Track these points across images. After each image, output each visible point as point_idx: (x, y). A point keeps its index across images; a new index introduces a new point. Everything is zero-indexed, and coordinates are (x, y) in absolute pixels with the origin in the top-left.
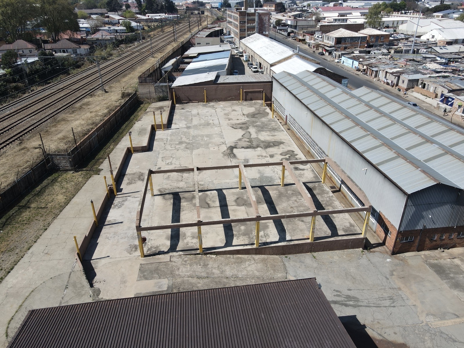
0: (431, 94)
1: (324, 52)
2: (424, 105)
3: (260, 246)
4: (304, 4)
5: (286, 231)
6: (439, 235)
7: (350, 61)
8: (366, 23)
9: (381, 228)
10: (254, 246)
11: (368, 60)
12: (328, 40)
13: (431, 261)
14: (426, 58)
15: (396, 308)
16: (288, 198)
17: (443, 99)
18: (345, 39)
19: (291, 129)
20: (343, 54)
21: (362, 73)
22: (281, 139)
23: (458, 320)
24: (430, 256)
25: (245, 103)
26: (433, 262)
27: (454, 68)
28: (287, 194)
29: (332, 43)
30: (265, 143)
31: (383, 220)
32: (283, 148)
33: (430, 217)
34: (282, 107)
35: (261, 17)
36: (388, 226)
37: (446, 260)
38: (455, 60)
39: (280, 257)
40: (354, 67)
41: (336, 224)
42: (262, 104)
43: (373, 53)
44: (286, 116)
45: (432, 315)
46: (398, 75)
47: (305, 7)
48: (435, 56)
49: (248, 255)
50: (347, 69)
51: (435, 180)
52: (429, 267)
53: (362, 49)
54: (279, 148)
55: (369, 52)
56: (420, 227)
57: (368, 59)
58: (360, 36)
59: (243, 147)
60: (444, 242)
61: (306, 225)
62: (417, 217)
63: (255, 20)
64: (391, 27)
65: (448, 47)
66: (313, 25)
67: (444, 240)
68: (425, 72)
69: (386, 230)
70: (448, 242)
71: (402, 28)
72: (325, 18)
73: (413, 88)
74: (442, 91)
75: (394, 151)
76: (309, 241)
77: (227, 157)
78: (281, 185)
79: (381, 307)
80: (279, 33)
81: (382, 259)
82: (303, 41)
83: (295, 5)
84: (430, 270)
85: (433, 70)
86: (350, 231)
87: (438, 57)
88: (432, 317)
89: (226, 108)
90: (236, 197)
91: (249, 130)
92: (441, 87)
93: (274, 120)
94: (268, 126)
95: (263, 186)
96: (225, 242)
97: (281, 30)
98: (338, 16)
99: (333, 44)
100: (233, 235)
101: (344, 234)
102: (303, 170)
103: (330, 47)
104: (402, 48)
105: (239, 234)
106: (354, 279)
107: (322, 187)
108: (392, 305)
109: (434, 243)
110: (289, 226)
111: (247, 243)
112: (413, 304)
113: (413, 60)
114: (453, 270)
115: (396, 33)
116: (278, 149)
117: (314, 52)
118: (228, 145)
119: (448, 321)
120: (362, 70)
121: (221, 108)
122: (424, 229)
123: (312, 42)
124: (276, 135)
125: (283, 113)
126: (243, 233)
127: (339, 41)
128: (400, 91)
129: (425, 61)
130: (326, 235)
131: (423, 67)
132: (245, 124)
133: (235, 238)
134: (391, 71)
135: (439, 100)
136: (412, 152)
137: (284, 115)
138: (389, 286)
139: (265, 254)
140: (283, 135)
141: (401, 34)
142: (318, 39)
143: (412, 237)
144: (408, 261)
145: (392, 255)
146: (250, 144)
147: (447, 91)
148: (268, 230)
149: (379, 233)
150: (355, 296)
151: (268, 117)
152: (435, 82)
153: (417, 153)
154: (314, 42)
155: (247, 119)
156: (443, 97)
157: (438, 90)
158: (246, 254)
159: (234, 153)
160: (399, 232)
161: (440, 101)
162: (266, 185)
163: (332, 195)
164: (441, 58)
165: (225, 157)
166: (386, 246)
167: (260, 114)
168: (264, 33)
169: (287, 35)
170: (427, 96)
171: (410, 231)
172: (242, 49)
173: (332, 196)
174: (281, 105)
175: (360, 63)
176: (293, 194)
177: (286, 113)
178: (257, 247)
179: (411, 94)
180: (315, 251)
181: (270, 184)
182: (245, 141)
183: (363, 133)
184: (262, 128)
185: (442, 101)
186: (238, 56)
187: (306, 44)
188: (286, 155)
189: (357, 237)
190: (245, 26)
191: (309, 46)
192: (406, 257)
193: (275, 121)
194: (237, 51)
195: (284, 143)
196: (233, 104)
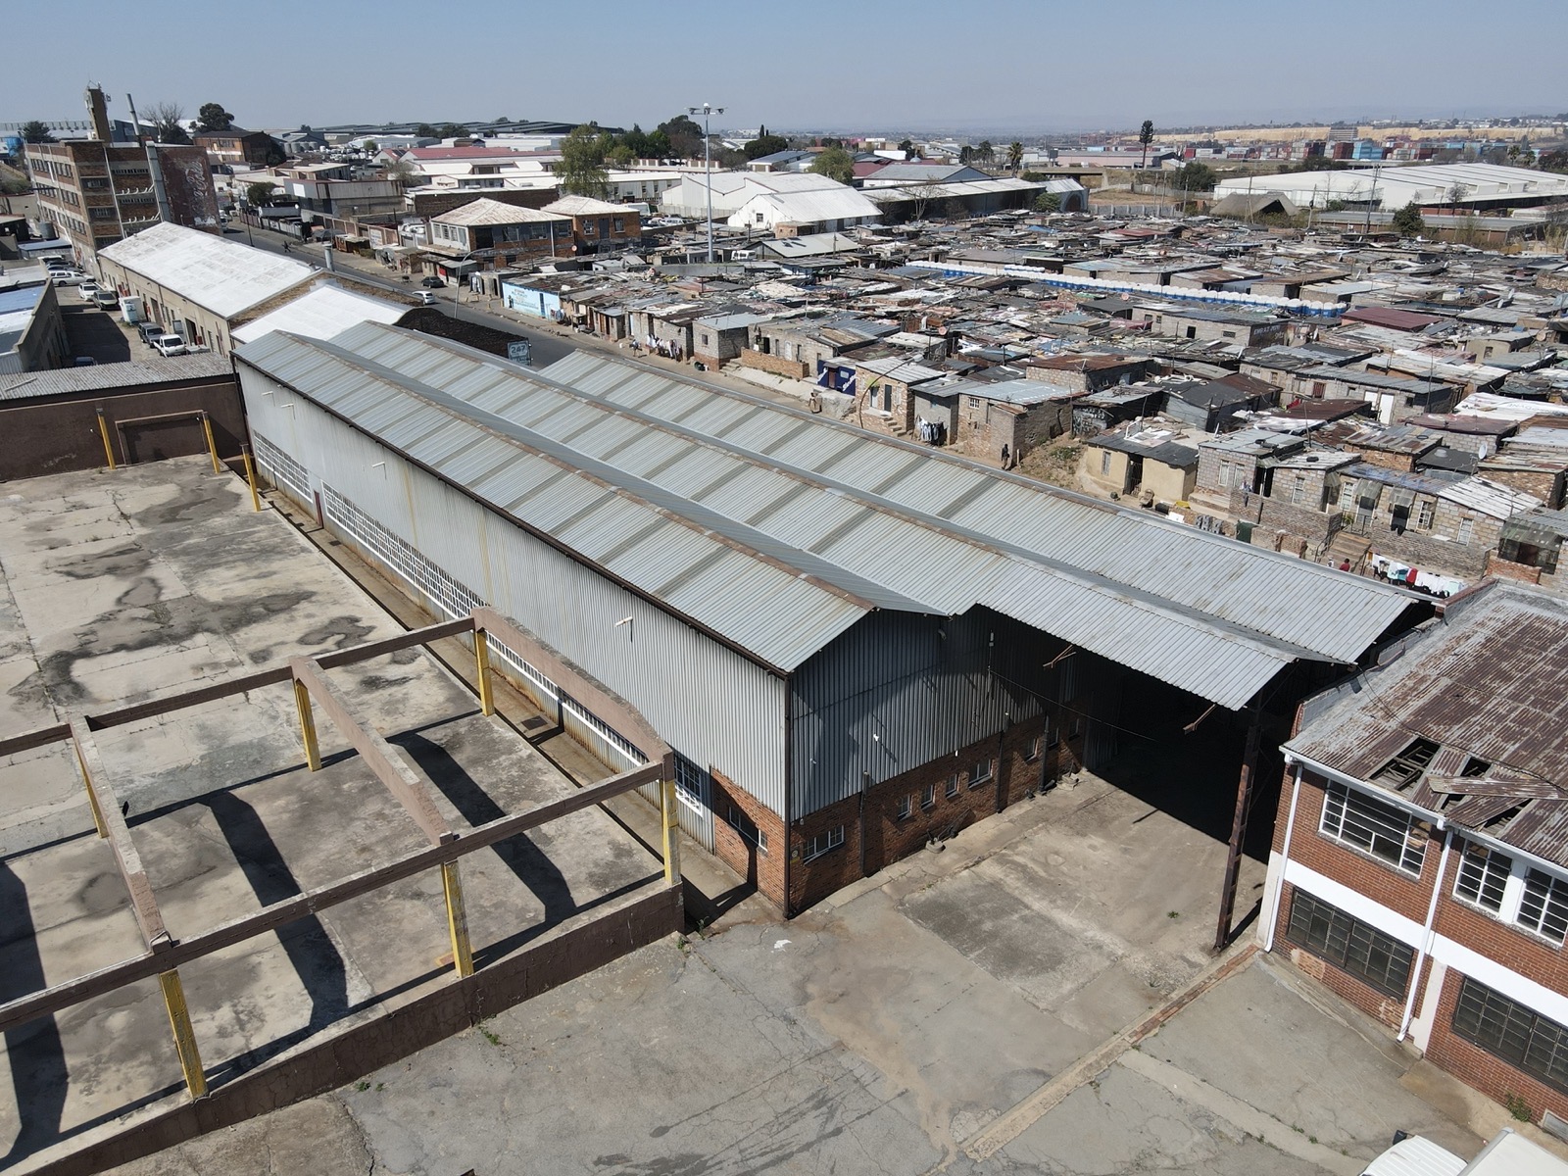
0: (791, 367)
1: (443, 278)
2: (778, 400)
3: (211, 1086)
4: (353, 142)
5: (347, 962)
6: (918, 795)
7: (533, 296)
8: (564, 187)
9: (728, 828)
10: (184, 1098)
11: (588, 288)
12: (447, 236)
13: (917, 895)
14: (753, 271)
15: (847, 1133)
16: (345, 811)
17: (827, 376)
18: (502, 229)
19: (344, 539)
20: (503, 278)
21: (576, 330)
22: (297, 584)
23: (1051, 1090)
24: (909, 878)
25: (131, 471)
26: (923, 898)
27: (834, 291)
28: (338, 799)
29: (461, 245)
30: (227, 613)
31: (729, 798)
32: (309, 616)
33: (877, 738)
34: (294, 463)
35: (173, 164)
36: (750, 814)
37: (958, 876)
38: (831, 272)
39: (332, 1100)
40: (548, 312)
41: (558, 866)
42: (210, 466)
43: (601, 269)
44: (317, 495)
45: (970, 1105)
46: (686, 322)
47: (357, 151)
48: (777, 266)
49: (159, 1155)
50: (528, 322)
51: (860, 602)
52: (916, 922)
53: (565, 260)
54: (292, 619)
55: (588, 266)
56: (852, 787)
57: (587, 285)
58: (549, 219)
59: (120, 647)
60: (936, 816)
61: (434, 907)
62: (835, 751)
63: (148, 176)
64: (639, 200)
65: (805, 239)
66: (387, 197)
67: (935, 807)
68: (760, 306)
69: (749, 833)
70: (949, 811)
71: (671, 199)
72: (428, 179)
73: (737, 356)
74: (819, 354)
75: (710, 532)
76: (455, 976)
77: (40, 704)
78: (306, 765)
79: (791, 1154)
80: (271, 229)
81: (756, 949)
82: (363, 247)
83: (322, 148)
84: (921, 931)
85: (780, 301)
86: (619, 878)
87: (786, 266)
88: (969, 1115)
89: (34, 504)
90: (82, 877)
91: (149, 573)
92: (814, 342)
93: (264, 516)
94: (239, 543)
95: (224, 793)
96: (16, 1127)
97: (276, 219)
98: (473, 172)
99: (467, 248)
100: (66, 1076)
101: (595, 895)
102: (404, 680)
103: (458, 259)
104: (683, 251)
105: (97, 1062)
106: (672, 1072)
107: (486, 732)
108: (830, 1128)
109: (910, 828)
110: (356, 936)
111: (145, 1093)
112: (898, 1092)
113: (721, 278)
114: (988, 905)
115: (657, 216)
116: (288, 621)
117: (407, 278)
118: (45, 653)
119: (1022, 1110)
120: (575, 320)
121: (14, 504)
122: (868, 788)
123: (394, 247)
124: (275, 573)
125: (302, 484)
126: (122, 1046)
127: (483, 236)
128: (702, 368)
129: (753, 280)
130: (525, 926)
131: (751, 294)
132: (132, 550)
133: (73, 1090)
134: (664, 312)
135: (816, 381)
136: (769, 529)
137: (306, 493)
138: (801, 1051)
139: (250, 1114)
140: (309, 568)
141: (673, 216)
142: (411, 239)
143: (839, 831)
144: (846, 923)
145: (789, 918)
146: (158, 626)
147: (831, 352)
148: (256, 988)
149: (726, 849)
150: (685, 1151)
151: (238, 510)
152: (792, 332)
153: (783, 529)
154: (400, 248)
155: (141, 531)
156: (825, 371)
157: (807, 353)
158: (146, 1154)
159: (77, 680)
160: (792, 827)
161: (819, 383)
162: (240, 780)
163: (529, 752)
164: (794, 268)
165: (26, 705)
166: (763, 892)
167: (203, 502)
168: (198, 220)
169: (298, 233)
170: (780, 374)
171: (827, 809)
172: (112, 281)
173: (530, 756)
174: (289, 459)
175: (564, 298)
176: (364, 789)
177: (314, 484)
178: (200, 1096)
179: (737, 374)
180: (491, 1012)
181: (259, 774)
182: (134, 619)
183: (595, 492)
184: (214, 554)
185: (824, 383)
186: (98, 310)
187: (373, 255)
188: (324, 640)
189: (651, 894)
190: (109, 199)
191: (386, 260)
192: (835, 913)
193: (268, 522)
194: (92, 292)
195: (313, 594)
196: (71, 485)
